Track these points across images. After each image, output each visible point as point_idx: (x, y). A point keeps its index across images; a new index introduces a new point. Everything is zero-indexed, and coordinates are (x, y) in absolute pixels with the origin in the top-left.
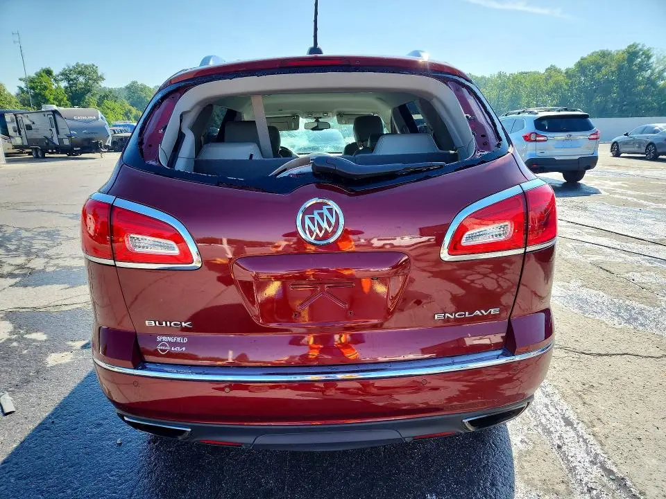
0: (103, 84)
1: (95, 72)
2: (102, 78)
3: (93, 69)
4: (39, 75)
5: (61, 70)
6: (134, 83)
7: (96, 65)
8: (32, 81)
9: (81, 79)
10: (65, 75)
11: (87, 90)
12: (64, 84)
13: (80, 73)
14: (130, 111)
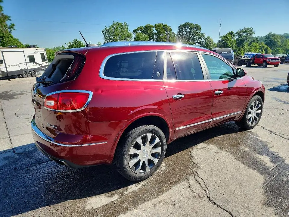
0: (254, 36)
1: (251, 30)
2: (254, 33)
3: (251, 29)
4: (227, 35)
5: (237, 32)
6: (270, 33)
7: (252, 28)
8: (224, 37)
9: (245, 34)
10: (238, 34)
11: (246, 39)
12: (236, 37)
13: (245, 32)
14: (263, 47)
